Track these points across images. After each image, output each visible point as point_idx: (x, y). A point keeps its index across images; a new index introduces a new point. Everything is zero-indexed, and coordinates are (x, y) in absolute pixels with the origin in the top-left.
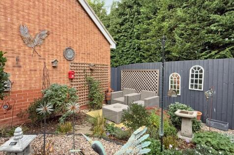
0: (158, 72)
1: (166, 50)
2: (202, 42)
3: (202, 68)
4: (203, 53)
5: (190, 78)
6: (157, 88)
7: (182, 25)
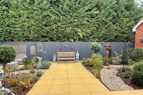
0: (25, 46)
1: (27, 36)
2: (41, 35)
3: (42, 44)
4: (41, 39)
5: (38, 48)
6: (26, 53)
7: (34, 27)
